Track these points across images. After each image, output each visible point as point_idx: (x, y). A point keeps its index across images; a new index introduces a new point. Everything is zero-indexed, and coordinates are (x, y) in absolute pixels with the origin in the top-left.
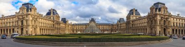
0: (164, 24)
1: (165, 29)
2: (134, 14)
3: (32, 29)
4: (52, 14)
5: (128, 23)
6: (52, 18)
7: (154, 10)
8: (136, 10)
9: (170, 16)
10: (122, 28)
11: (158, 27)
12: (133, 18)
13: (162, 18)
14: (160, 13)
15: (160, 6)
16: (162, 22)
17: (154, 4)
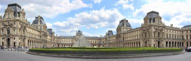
0: (159, 36)
1: (159, 42)
2: (125, 26)
3: (20, 41)
4: (39, 23)
5: (118, 36)
6: (39, 27)
7: (148, 20)
8: (127, 21)
9: (164, 27)
10: (111, 42)
11: (153, 40)
12: (124, 30)
13: (156, 29)
14: (155, 24)
15: (154, 16)
16: (157, 35)
17: (148, 14)
